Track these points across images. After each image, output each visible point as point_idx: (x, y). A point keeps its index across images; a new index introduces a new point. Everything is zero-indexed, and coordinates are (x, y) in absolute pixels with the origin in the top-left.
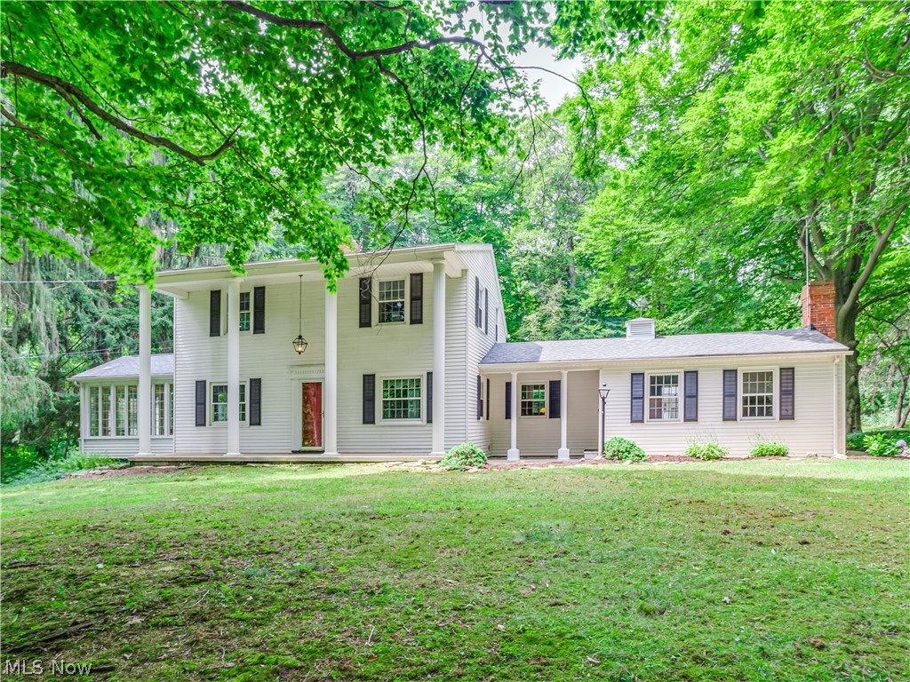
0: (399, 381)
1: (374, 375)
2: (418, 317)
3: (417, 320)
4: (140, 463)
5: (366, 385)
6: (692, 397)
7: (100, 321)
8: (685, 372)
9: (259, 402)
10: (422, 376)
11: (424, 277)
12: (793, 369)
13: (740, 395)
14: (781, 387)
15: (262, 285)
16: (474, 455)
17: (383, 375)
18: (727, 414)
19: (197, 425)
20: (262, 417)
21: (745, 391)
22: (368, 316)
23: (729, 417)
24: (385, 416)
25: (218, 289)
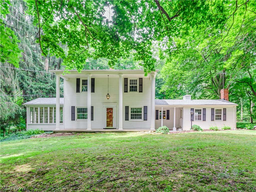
0: (135, 108)
1: (128, 106)
2: (141, 90)
3: (141, 91)
4: (57, 132)
5: (126, 109)
6: (204, 115)
7: (30, 86)
8: (203, 109)
9: (93, 114)
10: (142, 107)
11: (143, 79)
12: (226, 109)
13: (215, 114)
14: (223, 113)
15: (94, 78)
16: (167, 129)
17: (131, 106)
18: (212, 119)
19: (72, 120)
20: (94, 118)
21: (216, 114)
22: (127, 89)
23: (212, 120)
24: (131, 118)
25: (79, 78)
